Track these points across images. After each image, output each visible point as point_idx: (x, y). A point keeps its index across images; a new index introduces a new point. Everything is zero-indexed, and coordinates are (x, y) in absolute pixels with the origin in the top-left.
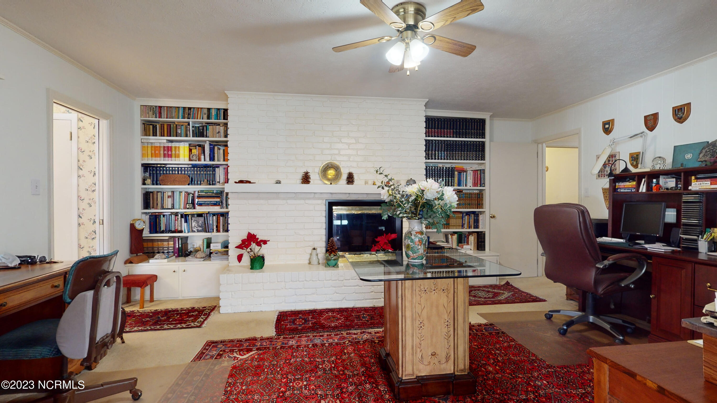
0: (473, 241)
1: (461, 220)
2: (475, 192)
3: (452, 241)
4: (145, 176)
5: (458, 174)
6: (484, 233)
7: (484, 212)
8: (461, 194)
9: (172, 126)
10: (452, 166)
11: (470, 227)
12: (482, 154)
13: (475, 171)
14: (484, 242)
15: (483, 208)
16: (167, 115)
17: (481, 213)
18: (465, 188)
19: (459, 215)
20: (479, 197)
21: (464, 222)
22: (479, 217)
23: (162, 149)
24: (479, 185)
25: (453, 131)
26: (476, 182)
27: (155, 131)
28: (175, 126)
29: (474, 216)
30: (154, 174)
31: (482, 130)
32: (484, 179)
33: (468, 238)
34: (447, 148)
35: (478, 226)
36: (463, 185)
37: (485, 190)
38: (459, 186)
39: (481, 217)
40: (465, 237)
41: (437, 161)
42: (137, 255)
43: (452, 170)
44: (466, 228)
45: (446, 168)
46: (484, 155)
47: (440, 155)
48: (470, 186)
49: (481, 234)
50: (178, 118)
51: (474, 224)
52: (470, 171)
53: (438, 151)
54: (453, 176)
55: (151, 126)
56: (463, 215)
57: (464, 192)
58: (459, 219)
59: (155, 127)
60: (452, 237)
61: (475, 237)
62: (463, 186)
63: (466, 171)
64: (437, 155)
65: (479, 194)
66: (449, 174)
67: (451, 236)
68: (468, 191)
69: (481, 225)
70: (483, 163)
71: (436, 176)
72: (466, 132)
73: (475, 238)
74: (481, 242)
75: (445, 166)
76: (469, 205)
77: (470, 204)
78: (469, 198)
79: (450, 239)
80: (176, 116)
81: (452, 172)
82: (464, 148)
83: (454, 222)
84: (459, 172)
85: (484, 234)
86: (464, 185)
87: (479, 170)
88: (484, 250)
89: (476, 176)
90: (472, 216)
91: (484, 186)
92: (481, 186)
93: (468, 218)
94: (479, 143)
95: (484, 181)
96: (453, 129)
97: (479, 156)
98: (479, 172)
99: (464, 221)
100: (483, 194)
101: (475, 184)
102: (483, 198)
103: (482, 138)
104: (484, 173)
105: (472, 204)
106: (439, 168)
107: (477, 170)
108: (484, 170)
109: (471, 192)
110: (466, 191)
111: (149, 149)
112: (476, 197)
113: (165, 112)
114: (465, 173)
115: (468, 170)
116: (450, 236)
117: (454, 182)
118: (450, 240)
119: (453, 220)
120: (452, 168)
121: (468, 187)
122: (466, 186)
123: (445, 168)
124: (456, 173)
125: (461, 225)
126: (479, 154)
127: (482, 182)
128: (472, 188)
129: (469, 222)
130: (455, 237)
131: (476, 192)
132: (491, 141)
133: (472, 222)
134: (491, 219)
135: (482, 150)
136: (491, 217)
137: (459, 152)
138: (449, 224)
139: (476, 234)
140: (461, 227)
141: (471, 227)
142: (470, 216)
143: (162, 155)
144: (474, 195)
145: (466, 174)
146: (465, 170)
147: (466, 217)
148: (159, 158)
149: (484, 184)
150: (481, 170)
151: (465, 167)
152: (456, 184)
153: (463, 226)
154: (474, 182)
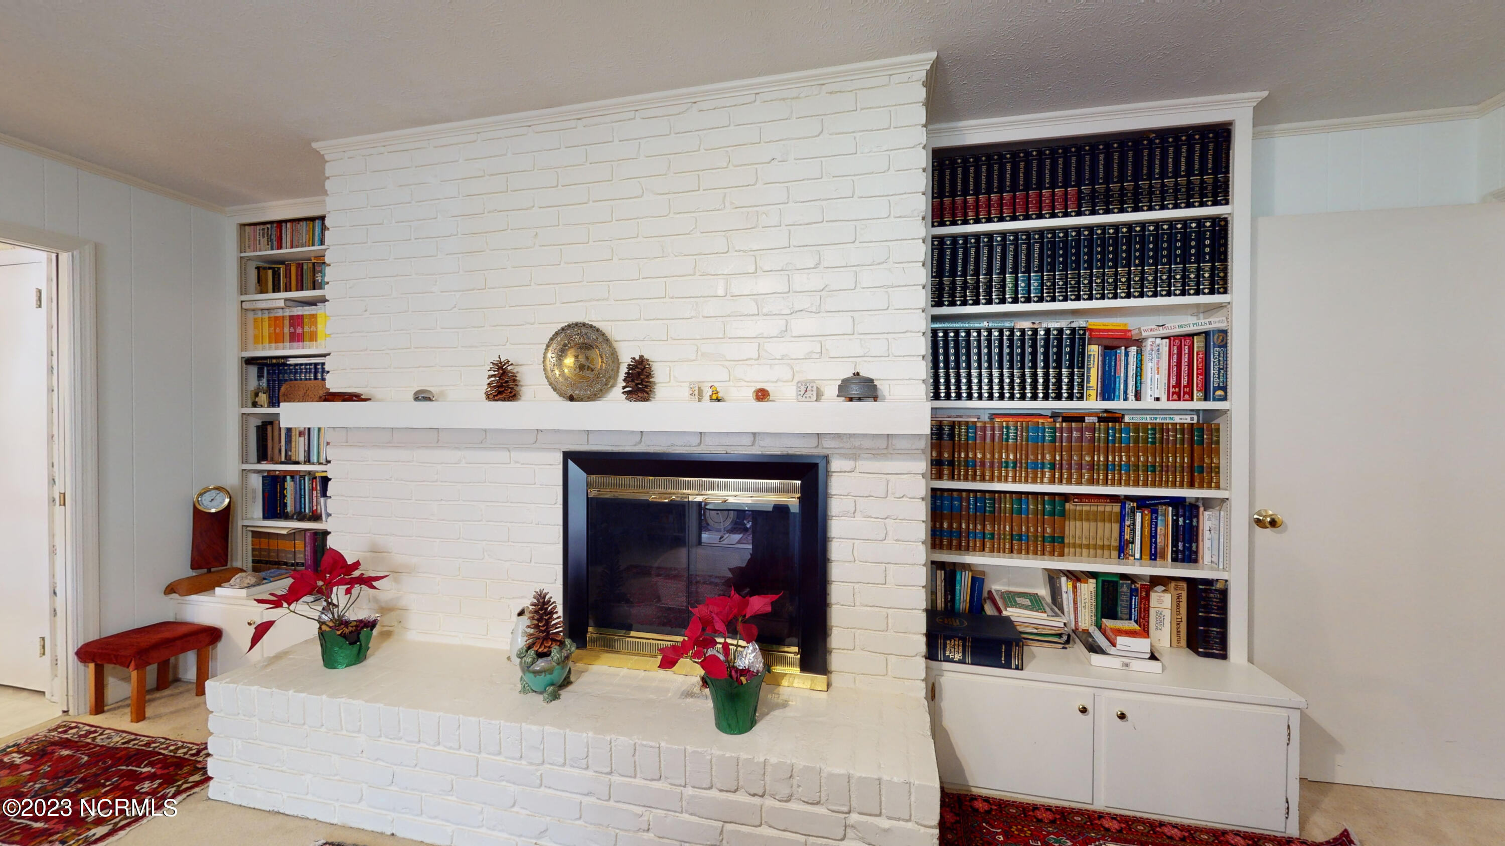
0: (1167, 614)
1: (1116, 527)
2: (1177, 419)
3: (1075, 603)
4: (259, 385)
5: (1104, 356)
6: (1219, 586)
7: (1224, 500)
8: (1114, 429)
9: (305, 267)
10: (1073, 325)
11: (1154, 555)
12: (1213, 268)
13: (1180, 342)
14: (1223, 623)
15: (1218, 487)
16: (292, 242)
17: (1208, 503)
18: (1132, 404)
19: (1108, 509)
20: (1201, 442)
21: (1127, 536)
22: (1197, 516)
23: (287, 322)
24: (1201, 394)
25: (1080, 192)
26: (1184, 382)
27: (276, 282)
28: (311, 265)
29: (1176, 514)
30: (275, 381)
31: (1215, 172)
32: (1224, 369)
33: (1147, 598)
34: (1053, 257)
35: (1196, 553)
36: (1126, 392)
37: (1225, 412)
38: (1109, 399)
39: (1207, 521)
40: (1133, 592)
41: (1008, 308)
42: (209, 571)
43: (1072, 340)
44: (1138, 556)
45: (1048, 331)
46: (1225, 270)
47: (1022, 284)
48: (1158, 399)
49: (1205, 590)
50: (313, 245)
51: (1175, 545)
52: (1158, 341)
53: (1015, 271)
54: (1078, 360)
55: (270, 272)
56: (1123, 507)
57: (1127, 419)
58: (1107, 525)
59: (276, 274)
60: (1075, 587)
61: (1179, 596)
62: (1126, 399)
63: (1139, 343)
64: (1009, 285)
65: (1201, 431)
66: (1059, 354)
67: (1070, 584)
68: (1148, 419)
69: (1211, 549)
70: (1220, 306)
71: (1006, 364)
72: (1137, 187)
73: (1178, 603)
74: (1208, 622)
75: (1045, 325)
76: (1154, 471)
77: (1154, 466)
78: (1154, 443)
79: (1064, 595)
80: (309, 241)
81: (1072, 346)
82: (1129, 251)
83: (1085, 533)
84: (1106, 348)
85: (1224, 594)
86: (1131, 395)
87: (1198, 334)
88: (1224, 657)
89: (1185, 359)
90: (1165, 515)
91: (1224, 398)
92: (1206, 398)
93: (1146, 523)
94: (1198, 226)
95: (1226, 376)
96: (1079, 184)
97: (1198, 276)
98: (1198, 343)
99: (1127, 530)
100: (1218, 430)
101: (1178, 391)
102: (1218, 442)
103: (1216, 203)
104: (1224, 345)
105: (1164, 468)
106: (1018, 334)
107: (1192, 335)
108: (1224, 332)
109: (1158, 421)
110: (1138, 419)
111: (266, 324)
112: (1183, 439)
113: (289, 237)
114: (1133, 350)
115: (1144, 334)
116: (1065, 584)
117: (1081, 385)
118: (1067, 599)
119: (1078, 523)
120: (1073, 330)
121: (1147, 403)
122: (1138, 397)
123: (1042, 333)
124: (1094, 350)
125: (1115, 543)
126: (1199, 269)
127: (1214, 381)
128: (1165, 404)
129: (1153, 536)
130: (1088, 589)
131: (1187, 419)
132: (1259, 209)
133: (1166, 535)
134: (1258, 529)
135: (1211, 254)
136: (1258, 522)
137: (1103, 267)
138: (1063, 538)
139: (1184, 585)
140: (1115, 554)
141: (1163, 557)
142: (1154, 512)
143: (287, 337)
144: (1175, 431)
145: (1140, 353)
146: (1134, 334)
147: (1138, 516)
148: (281, 345)
149: (1225, 389)
150: (1207, 334)
151: (1131, 324)
152: (1093, 393)
153: (1122, 549)
154: (1173, 382)
